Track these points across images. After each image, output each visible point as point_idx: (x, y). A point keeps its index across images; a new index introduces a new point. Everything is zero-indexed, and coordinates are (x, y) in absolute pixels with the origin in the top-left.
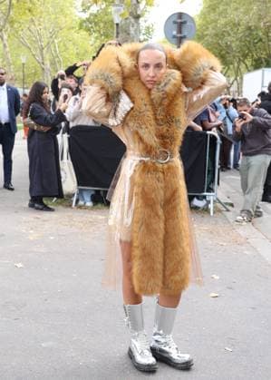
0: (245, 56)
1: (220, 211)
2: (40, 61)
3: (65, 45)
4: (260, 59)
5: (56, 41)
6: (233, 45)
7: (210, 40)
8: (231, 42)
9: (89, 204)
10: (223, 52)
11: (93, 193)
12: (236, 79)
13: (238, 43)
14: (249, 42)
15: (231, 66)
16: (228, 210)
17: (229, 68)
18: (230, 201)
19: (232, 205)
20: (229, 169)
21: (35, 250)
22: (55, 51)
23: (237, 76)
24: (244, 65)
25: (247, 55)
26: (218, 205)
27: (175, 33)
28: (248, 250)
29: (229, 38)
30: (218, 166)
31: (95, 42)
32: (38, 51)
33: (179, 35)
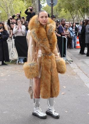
0: (79, 7)
1: (68, 64)
2: (7, 12)
3: (15, 6)
4: (84, 8)
5: (12, 5)
6: (75, 4)
7: (66, 2)
8: (74, 3)
9: (22, 63)
10: (71, 6)
11: (24, 59)
12: (76, 15)
13: (76, 3)
14: (80, 2)
15: (74, 11)
16: (71, 63)
17: (74, 12)
18: (72, 60)
19: (72, 61)
20: (72, 48)
21: (3, 80)
22: (12, 8)
23: (76, 14)
24: (79, 11)
25: (80, 7)
26: (67, 61)
27: (50, 2)
28: (77, 77)
29: (73, 1)
30: (66, 48)
31: (26, 5)
32: (6, 8)
33: (52, 3)
